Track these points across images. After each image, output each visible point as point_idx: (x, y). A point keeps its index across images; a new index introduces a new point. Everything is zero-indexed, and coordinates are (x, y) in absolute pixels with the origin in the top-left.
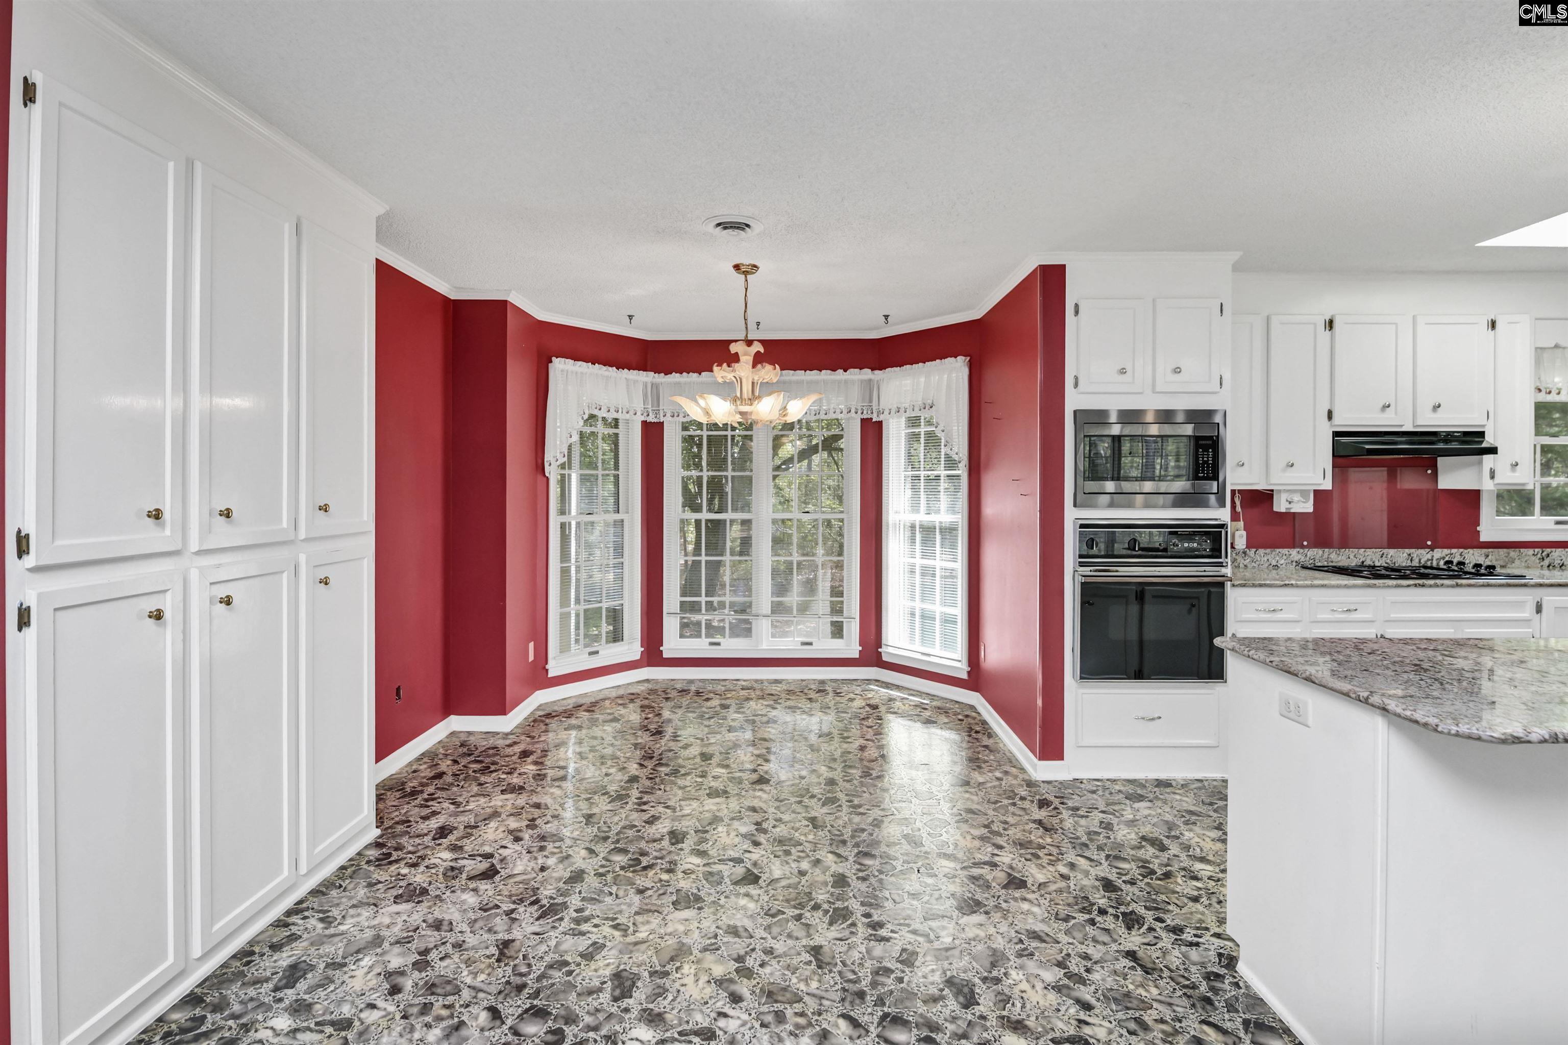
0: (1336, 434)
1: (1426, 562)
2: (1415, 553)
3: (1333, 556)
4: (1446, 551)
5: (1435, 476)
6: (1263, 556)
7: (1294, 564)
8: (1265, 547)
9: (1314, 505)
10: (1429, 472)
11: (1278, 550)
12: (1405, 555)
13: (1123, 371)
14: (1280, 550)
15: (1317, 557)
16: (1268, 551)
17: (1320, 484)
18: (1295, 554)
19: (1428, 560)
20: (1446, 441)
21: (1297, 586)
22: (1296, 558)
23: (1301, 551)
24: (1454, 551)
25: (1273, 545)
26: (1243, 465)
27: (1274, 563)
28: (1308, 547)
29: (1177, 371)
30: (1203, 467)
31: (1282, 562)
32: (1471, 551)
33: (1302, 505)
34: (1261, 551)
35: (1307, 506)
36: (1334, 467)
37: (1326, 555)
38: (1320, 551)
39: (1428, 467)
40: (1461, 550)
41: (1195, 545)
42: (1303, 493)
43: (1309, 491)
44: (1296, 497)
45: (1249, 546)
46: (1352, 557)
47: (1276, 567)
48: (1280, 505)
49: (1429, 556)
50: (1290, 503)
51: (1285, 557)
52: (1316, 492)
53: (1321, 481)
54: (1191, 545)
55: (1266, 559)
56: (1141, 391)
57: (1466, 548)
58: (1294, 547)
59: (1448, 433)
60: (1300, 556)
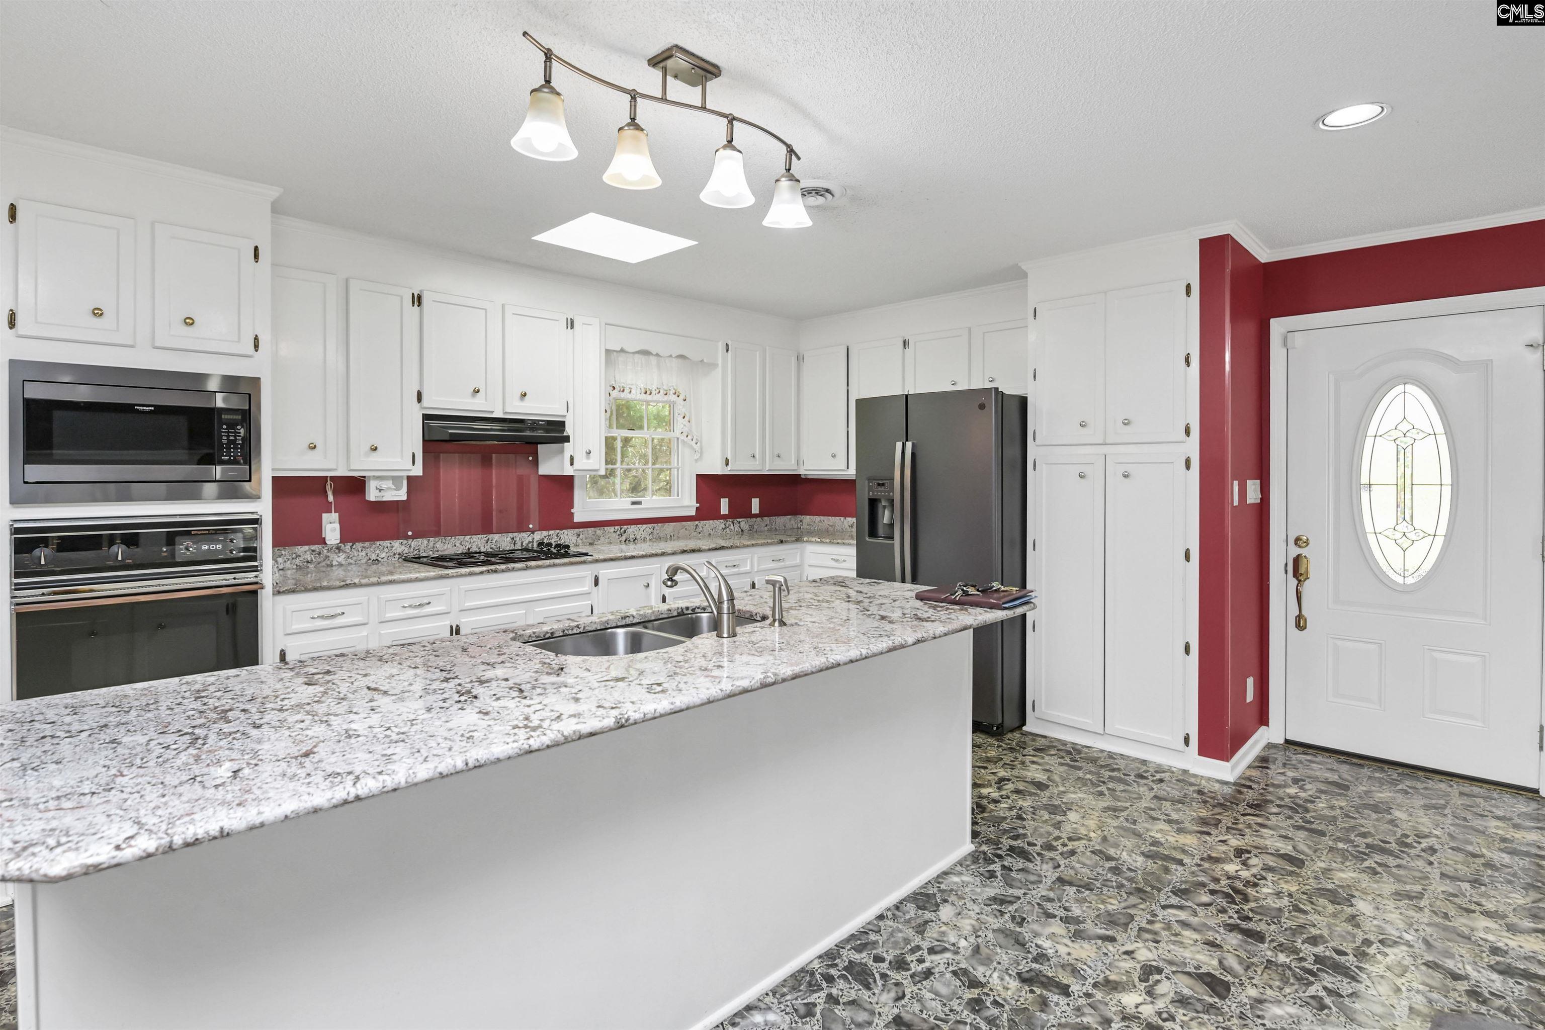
0: (426, 417)
1: (527, 545)
2: (518, 536)
3: (439, 545)
4: (545, 533)
5: (536, 463)
6: (361, 552)
7: (397, 556)
8: (363, 540)
9: (408, 492)
10: (531, 458)
11: (378, 543)
12: (509, 539)
13: (97, 313)
14: (381, 543)
15: (422, 548)
16: (367, 544)
17: (410, 470)
18: (398, 546)
19: (530, 542)
20: (532, 429)
21: (361, 585)
22: (399, 550)
23: (405, 542)
24: (551, 532)
25: (373, 537)
26: (315, 447)
27: (374, 557)
28: (413, 537)
29: (189, 322)
30: (229, 448)
31: (384, 555)
32: (565, 531)
33: (395, 493)
34: (359, 545)
35: (401, 495)
36: (424, 452)
37: (431, 544)
38: (425, 541)
39: (530, 454)
40: (558, 531)
41: (219, 547)
42: (396, 480)
43: (401, 477)
44: (389, 484)
45: (343, 540)
46: (457, 545)
47: (377, 561)
48: (372, 495)
49: (530, 539)
50: (380, 490)
51: (386, 550)
52: (409, 478)
53: (409, 465)
54: (213, 547)
55: (364, 553)
56: (130, 343)
57: (561, 529)
58: (398, 539)
59: (534, 422)
60: (403, 548)
